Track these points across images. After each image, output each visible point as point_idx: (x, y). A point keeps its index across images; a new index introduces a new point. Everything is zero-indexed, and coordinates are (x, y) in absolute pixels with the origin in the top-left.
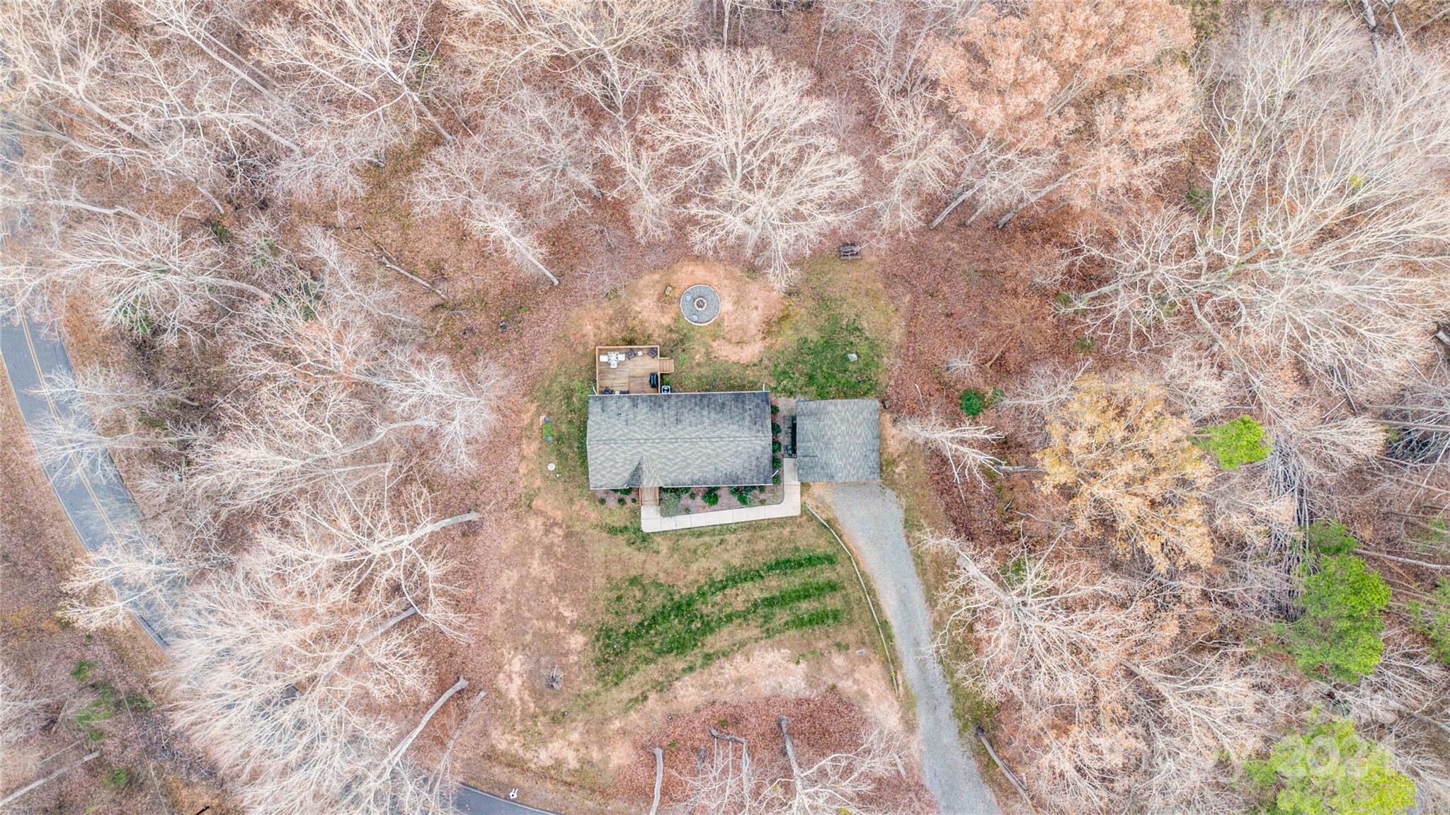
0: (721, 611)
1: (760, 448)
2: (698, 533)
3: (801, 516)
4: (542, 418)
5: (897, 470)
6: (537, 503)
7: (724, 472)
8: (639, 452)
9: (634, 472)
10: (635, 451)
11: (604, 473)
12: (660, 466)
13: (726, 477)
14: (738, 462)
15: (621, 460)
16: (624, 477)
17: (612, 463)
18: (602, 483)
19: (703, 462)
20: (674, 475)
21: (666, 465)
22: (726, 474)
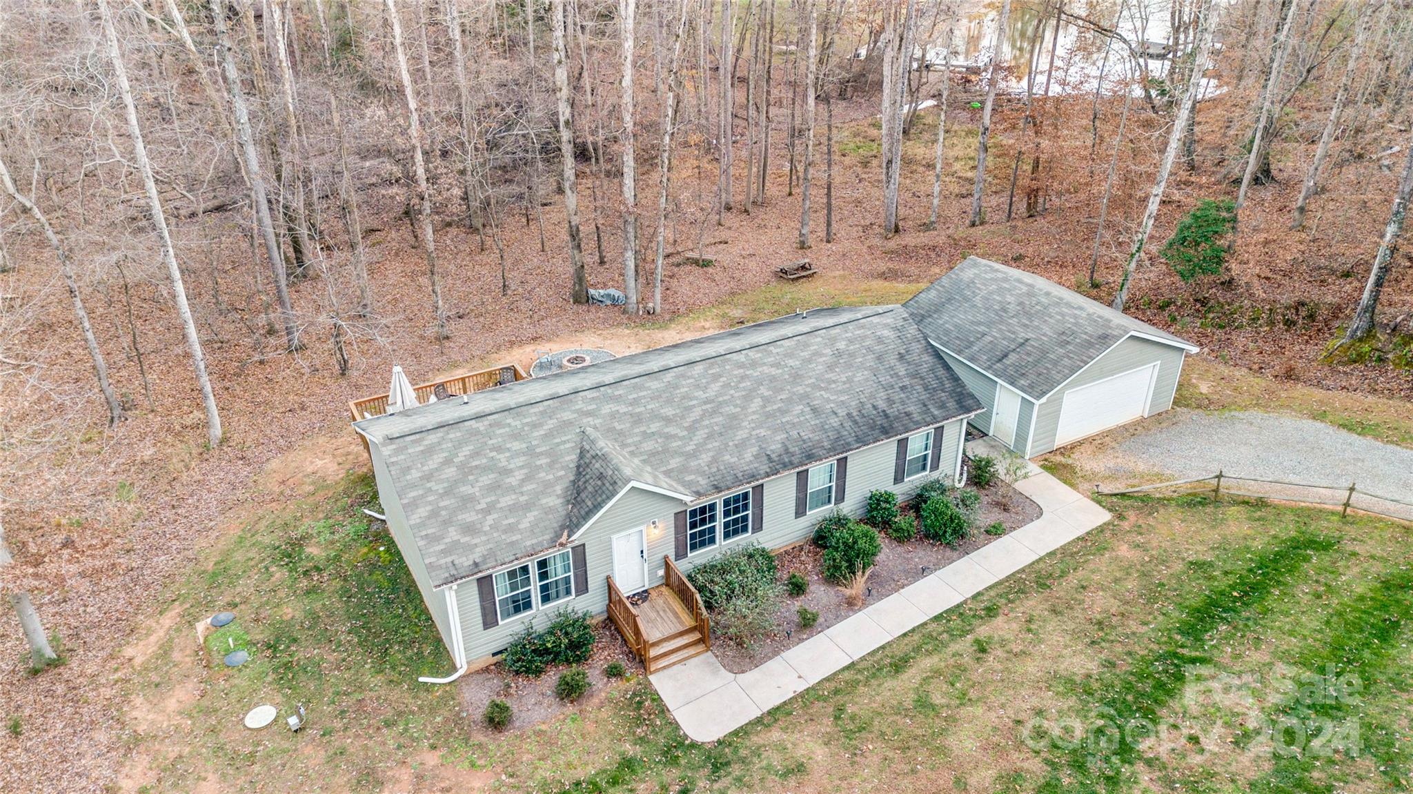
1: (888, 333)
2: (890, 661)
3: (1120, 516)
4: (202, 626)
5: (1204, 389)
7: (842, 412)
8: (569, 424)
9: (574, 482)
10: (551, 424)
11: (469, 517)
12: (649, 446)
13: (856, 422)
14: (859, 377)
15: (520, 461)
16: (549, 510)
17: (486, 480)
18: (476, 556)
19: (766, 400)
20: (705, 458)
21: (669, 437)
22: (848, 414)
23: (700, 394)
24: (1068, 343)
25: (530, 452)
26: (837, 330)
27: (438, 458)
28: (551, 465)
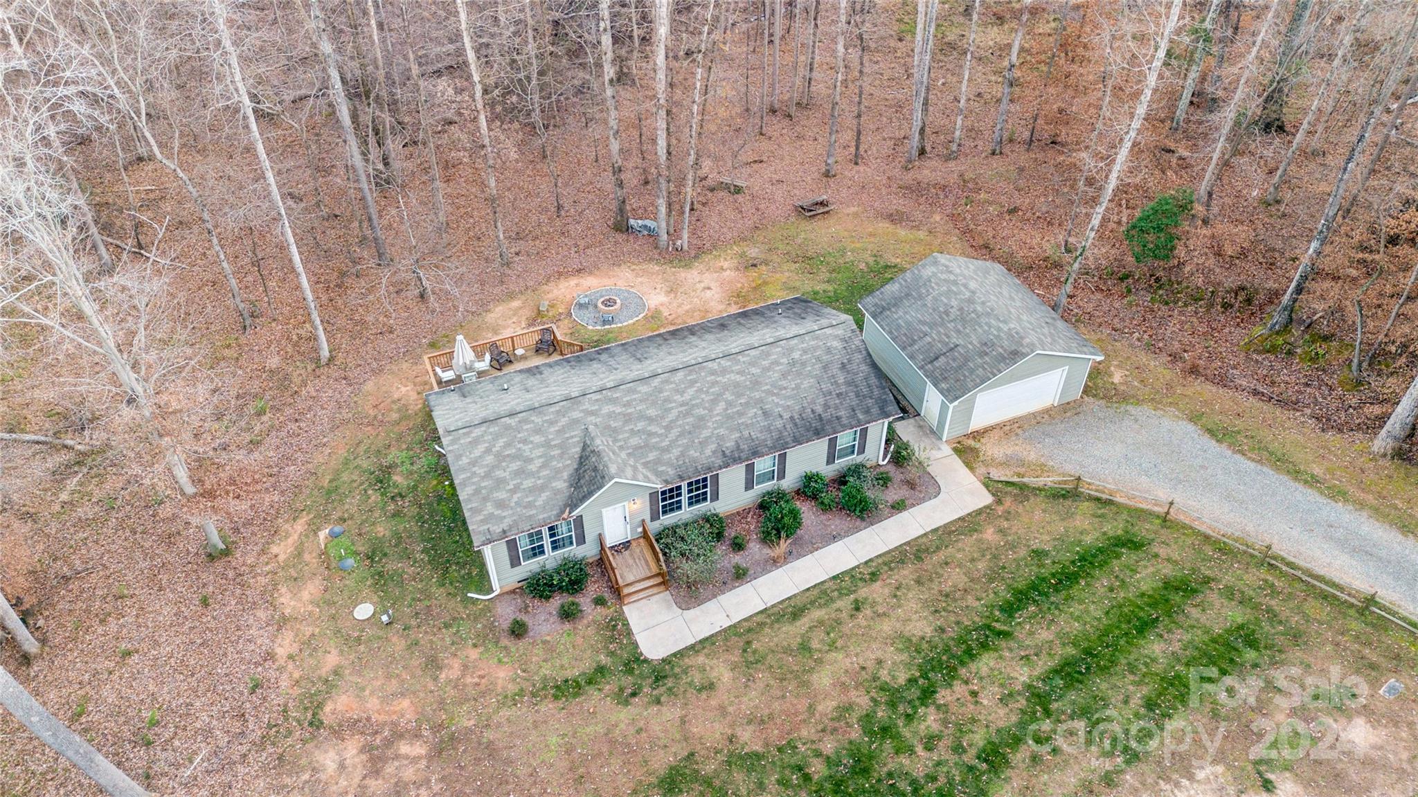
0: (958, 749)
1: (836, 344)
2: (792, 610)
3: (999, 502)
4: (323, 534)
5: (1117, 378)
6: (338, 706)
7: (786, 416)
8: (575, 422)
9: (577, 470)
10: (564, 421)
11: (501, 495)
12: (635, 441)
13: (796, 425)
14: (806, 384)
15: (538, 452)
16: (557, 492)
17: (515, 466)
18: (504, 526)
19: (730, 404)
20: (676, 452)
21: (650, 434)
22: (792, 418)
23: (678, 397)
24: (986, 354)
25: (547, 444)
26: (795, 341)
27: (481, 448)
28: (561, 456)
